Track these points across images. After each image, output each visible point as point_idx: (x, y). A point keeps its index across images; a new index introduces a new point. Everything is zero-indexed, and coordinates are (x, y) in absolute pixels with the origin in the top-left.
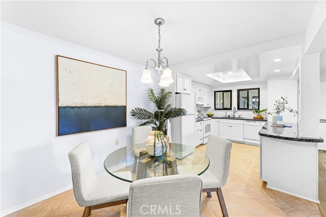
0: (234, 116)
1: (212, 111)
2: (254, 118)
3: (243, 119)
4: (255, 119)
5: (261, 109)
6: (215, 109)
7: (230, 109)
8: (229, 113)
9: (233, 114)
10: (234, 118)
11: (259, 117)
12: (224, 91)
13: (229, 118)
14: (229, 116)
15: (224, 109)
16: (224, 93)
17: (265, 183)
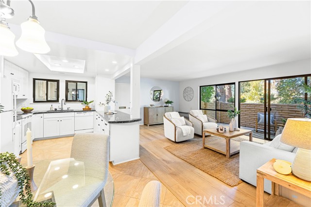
0: (62, 108)
1: (29, 104)
2: (83, 109)
3: (72, 111)
4: (85, 110)
5: (88, 101)
6: (34, 101)
7: (57, 101)
8: (56, 106)
9: (60, 107)
10: (62, 111)
11: (87, 108)
12: (48, 80)
13: (56, 111)
14: (56, 110)
15: (48, 101)
16: (49, 83)
17: (111, 163)
